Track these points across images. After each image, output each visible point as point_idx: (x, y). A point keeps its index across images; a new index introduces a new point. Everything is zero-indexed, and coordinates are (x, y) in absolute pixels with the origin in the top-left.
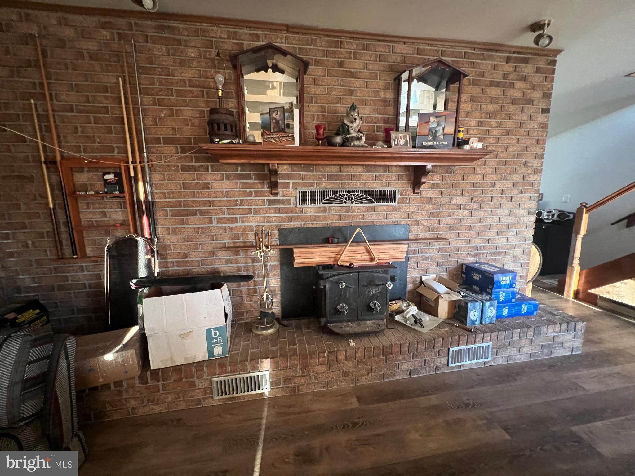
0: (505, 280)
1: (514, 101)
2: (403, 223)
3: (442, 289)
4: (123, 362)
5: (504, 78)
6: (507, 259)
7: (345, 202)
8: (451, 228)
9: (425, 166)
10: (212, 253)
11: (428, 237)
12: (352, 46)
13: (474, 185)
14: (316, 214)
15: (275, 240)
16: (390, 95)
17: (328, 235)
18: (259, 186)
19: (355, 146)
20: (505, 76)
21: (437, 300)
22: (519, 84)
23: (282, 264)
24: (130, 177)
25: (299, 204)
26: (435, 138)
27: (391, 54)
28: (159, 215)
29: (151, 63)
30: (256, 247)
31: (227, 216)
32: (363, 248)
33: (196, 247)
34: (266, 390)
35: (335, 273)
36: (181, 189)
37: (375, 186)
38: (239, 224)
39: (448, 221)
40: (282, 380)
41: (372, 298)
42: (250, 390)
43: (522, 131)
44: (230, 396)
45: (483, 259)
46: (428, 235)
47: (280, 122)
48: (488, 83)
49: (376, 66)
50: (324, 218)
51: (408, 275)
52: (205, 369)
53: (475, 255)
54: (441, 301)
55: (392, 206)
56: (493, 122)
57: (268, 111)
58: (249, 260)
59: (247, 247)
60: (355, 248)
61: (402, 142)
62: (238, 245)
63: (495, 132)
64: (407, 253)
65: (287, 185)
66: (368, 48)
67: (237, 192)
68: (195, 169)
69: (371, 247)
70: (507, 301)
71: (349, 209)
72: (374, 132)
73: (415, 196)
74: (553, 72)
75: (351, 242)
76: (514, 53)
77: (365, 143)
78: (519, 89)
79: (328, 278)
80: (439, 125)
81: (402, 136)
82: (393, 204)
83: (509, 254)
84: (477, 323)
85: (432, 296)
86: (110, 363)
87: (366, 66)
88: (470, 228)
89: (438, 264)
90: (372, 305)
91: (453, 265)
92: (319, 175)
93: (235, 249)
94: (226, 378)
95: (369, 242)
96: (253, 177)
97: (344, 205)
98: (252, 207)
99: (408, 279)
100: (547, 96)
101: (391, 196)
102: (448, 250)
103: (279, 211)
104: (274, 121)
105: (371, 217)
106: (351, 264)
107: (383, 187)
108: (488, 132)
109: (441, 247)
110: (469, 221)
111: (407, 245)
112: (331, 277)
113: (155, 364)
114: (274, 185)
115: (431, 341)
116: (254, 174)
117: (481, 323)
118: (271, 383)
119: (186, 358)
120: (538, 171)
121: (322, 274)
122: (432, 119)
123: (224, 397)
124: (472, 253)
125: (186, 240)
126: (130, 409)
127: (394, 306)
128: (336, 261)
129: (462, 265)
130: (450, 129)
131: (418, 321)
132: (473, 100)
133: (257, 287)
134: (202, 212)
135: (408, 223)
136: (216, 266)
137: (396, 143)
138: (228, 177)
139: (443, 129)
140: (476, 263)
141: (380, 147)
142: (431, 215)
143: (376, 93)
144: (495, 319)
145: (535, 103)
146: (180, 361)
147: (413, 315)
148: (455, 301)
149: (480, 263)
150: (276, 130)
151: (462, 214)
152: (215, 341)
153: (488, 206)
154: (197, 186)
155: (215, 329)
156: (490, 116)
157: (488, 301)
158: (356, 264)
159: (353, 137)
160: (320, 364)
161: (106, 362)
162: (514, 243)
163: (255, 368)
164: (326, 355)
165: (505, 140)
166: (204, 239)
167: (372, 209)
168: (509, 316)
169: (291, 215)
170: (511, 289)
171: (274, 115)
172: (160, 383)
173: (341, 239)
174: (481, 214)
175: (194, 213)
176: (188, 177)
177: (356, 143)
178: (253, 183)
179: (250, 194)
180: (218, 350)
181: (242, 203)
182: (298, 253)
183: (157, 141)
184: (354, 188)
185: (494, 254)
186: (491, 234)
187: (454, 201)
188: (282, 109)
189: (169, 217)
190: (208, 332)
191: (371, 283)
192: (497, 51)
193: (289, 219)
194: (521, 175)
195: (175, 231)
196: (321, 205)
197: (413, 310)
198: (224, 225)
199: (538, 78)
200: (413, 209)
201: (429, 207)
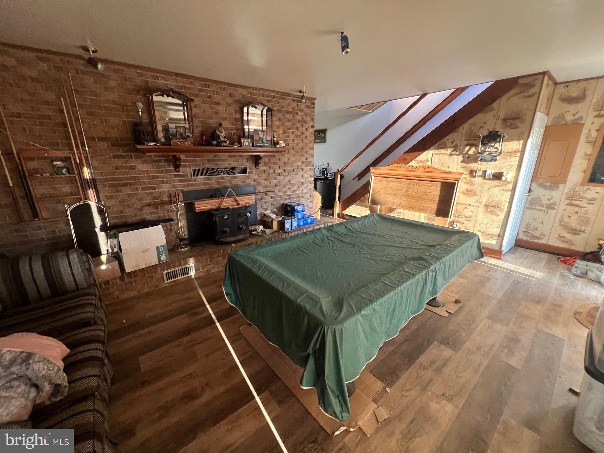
0: (300, 208)
1: (299, 121)
2: (252, 184)
3: (274, 216)
4: (112, 269)
5: (293, 110)
6: (303, 199)
7: (220, 174)
8: (276, 186)
9: (260, 155)
10: (141, 209)
11: (266, 191)
12: (215, 88)
13: (285, 163)
14: (204, 182)
15: (181, 198)
16: (238, 116)
17: (212, 193)
18: (167, 166)
19: (224, 146)
20: (293, 109)
21: (272, 222)
22: (300, 113)
23: (186, 212)
24: (77, 164)
25: (194, 176)
26: (262, 142)
27: (237, 93)
28: (99, 187)
29: (83, 88)
30: (170, 203)
31: (148, 185)
32: (233, 198)
33: (129, 206)
34: (193, 274)
35: (220, 212)
36: (114, 170)
37: (235, 165)
38: (156, 190)
39: (274, 182)
40: (201, 268)
41: (240, 224)
42: (184, 275)
43: (303, 136)
44: (174, 279)
45: (292, 200)
46: (265, 190)
47: (183, 134)
48: (286, 112)
49: (230, 100)
50: (209, 184)
51: (258, 211)
52: (159, 268)
53: (289, 199)
54: (274, 222)
55: (245, 176)
56: (290, 131)
57: (175, 127)
58: (166, 212)
59: (163, 203)
60: (228, 199)
61: (247, 144)
62: (157, 203)
63: (292, 137)
64: (256, 199)
65: (185, 166)
66: (224, 89)
67: (154, 170)
68: (123, 157)
69: (237, 198)
70: (302, 218)
71: (223, 178)
72: (232, 135)
73: (257, 170)
74: (314, 108)
75: (227, 196)
76: (296, 97)
77: (229, 144)
78: (300, 116)
79: (217, 215)
80: (264, 136)
81: (247, 140)
82: (246, 174)
83: (304, 197)
84: (290, 229)
85: (269, 220)
86: (105, 270)
87: (224, 99)
88: (285, 185)
89: (272, 204)
90: (241, 226)
91: (279, 205)
92: (203, 159)
93: (156, 205)
94: (171, 271)
95: (236, 195)
96: (163, 161)
97: (219, 176)
98: (164, 180)
99: (258, 214)
100: (313, 119)
101: (244, 170)
102: (276, 197)
103: (181, 181)
104: (179, 133)
105: (235, 182)
106: (228, 207)
107: (240, 165)
108: (288, 136)
109: (272, 196)
110: (284, 182)
111: (255, 196)
112: (219, 214)
113: (128, 269)
114: (177, 167)
115: (270, 239)
116: (163, 160)
117: (291, 229)
118: (195, 270)
119: (146, 264)
120: (312, 156)
121: (214, 214)
122: (260, 133)
123: (171, 280)
124: (287, 198)
125: (121, 202)
126: (115, 296)
127: (252, 228)
128: (219, 207)
129: (283, 204)
130: (269, 138)
131: (264, 232)
132: (280, 120)
133: (172, 227)
134: (131, 184)
135: (255, 184)
136: (144, 217)
137: (244, 144)
138: (146, 162)
139: (266, 138)
140: (290, 203)
141: (236, 146)
142: (266, 179)
143: (231, 114)
144: (297, 227)
145: (308, 122)
146: (143, 266)
147: (261, 230)
148: (280, 221)
149: (291, 203)
150: (181, 137)
151: (281, 178)
152: (161, 253)
153: (292, 174)
154: (125, 167)
155: (161, 246)
156: (289, 128)
157: (293, 219)
158: (231, 207)
159: (222, 141)
160: (219, 257)
161: (102, 270)
162: (306, 191)
163: (186, 263)
164: (222, 252)
165: (297, 141)
166: (133, 200)
167: (235, 178)
168: (303, 225)
169: (189, 183)
170: (303, 213)
171: (179, 130)
172: (133, 280)
173: (220, 195)
174: (288, 178)
175: (125, 185)
176: (118, 163)
177: (224, 144)
178: (163, 165)
179: (162, 172)
180: (163, 258)
181: (157, 177)
182: (197, 204)
183: (93, 139)
184: (224, 166)
185: (297, 197)
186: (295, 188)
187: (276, 171)
188: (184, 127)
189: (106, 188)
190: (158, 248)
191: (239, 216)
192: (288, 96)
193: (188, 186)
194: (306, 157)
195: (112, 197)
196: (206, 177)
197: (261, 228)
198: (147, 191)
199: (308, 111)
200: (256, 177)
201: (264, 175)
